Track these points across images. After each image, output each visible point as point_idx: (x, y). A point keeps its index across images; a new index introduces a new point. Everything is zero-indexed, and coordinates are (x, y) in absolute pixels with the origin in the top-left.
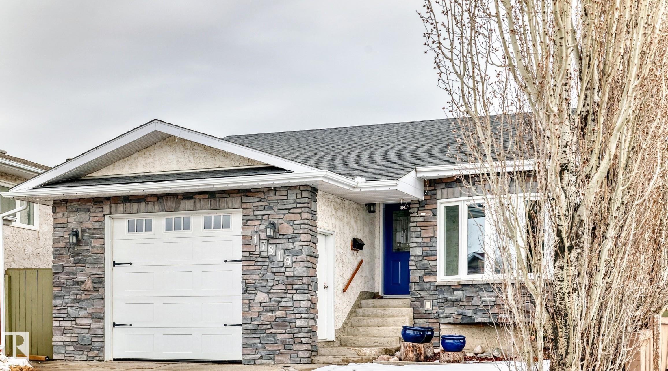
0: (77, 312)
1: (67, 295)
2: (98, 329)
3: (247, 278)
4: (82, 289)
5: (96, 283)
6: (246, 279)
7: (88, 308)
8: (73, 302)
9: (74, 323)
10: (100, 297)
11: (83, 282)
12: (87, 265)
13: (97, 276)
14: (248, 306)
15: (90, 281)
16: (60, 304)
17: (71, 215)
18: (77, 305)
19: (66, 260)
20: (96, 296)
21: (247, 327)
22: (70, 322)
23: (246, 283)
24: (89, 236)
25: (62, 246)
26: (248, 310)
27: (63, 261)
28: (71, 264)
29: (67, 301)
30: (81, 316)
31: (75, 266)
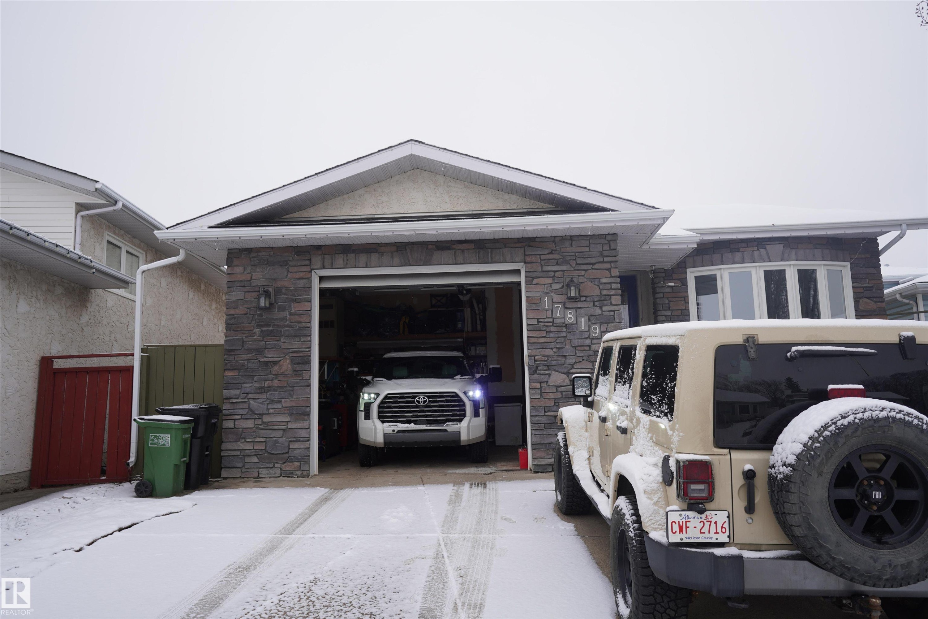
0: (266, 406)
1: (247, 381)
2: (300, 430)
3: (537, 354)
4: (274, 373)
5: (298, 364)
6: (535, 354)
7: (283, 400)
8: (258, 391)
9: (259, 422)
10: (306, 384)
11: (275, 363)
12: (282, 339)
13: (301, 354)
14: (538, 391)
15: (288, 361)
16: (236, 395)
17: (258, 270)
18: (264, 396)
19: (247, 332)
20: (297, 383)
21: (539, 420)
22: (253, 420)
23: (535, 361)
24: (287, 298)
25: (242, 313)
26: (539, 397)
27: (243, 333)
28: (255, 337)
29: (248, 390)
30: (271, 411)
31: (263, 340)
